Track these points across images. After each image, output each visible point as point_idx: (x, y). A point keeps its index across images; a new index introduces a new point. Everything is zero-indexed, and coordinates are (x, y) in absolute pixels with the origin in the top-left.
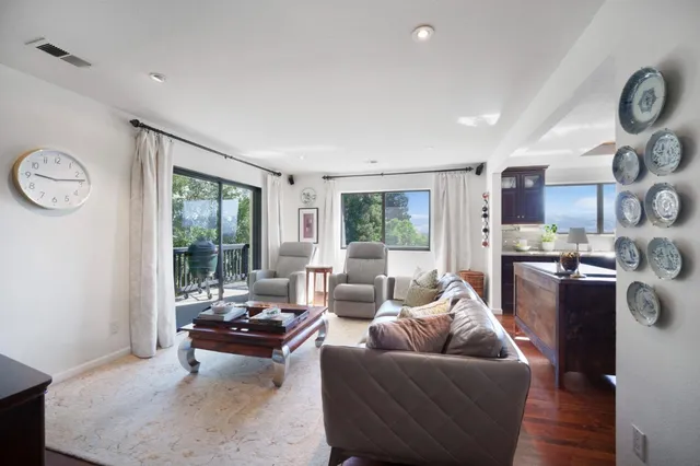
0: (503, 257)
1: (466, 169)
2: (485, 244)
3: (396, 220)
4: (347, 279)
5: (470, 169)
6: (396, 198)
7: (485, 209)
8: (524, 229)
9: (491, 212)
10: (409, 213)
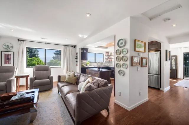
0: (81, 68)
1: (71, 46)
2: (77, 65)
3: (35, 58)
4: (35, 79)
5: (72, 46)
6: (33, 50)
7: (77, 57)
8: (84, 61)
9: (78, 57)
10: (38, 56)
